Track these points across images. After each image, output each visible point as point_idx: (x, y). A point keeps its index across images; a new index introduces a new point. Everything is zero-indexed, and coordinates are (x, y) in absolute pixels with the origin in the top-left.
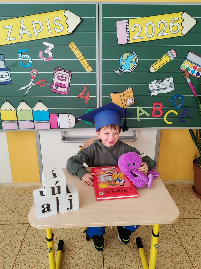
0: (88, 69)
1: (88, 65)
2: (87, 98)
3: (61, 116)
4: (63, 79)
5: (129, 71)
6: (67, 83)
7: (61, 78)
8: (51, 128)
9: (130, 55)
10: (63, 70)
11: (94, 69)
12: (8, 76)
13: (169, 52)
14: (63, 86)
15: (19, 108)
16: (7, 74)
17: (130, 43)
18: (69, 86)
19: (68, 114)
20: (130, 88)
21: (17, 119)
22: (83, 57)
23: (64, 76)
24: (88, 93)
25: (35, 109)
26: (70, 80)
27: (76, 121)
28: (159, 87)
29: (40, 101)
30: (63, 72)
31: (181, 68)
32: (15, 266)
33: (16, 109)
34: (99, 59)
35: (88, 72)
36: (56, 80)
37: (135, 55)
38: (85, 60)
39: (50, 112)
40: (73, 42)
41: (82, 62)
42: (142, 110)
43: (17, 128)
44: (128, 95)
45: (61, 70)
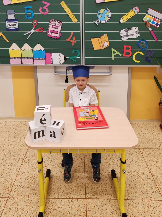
0: (75, 20)
1: (74, 17)
2: (74, 41)
3: (54, 54)
4: (56, 27)
5: (104, 22)
6: (59, 30)
7: (54, 27)
8: (46, 64)
9: (105, 10)
10: (56, 21)
11: (79, 20)
12: (16, 25)
13: (134, 8)
14: (56, 33)
15: (23, 48)
16: (16, 23)
17: (104, 2)
18: (60, 33)
19: (59, 53)
20: (106, 34)
21: (21, 56)
22: (70, 12)
23: (57, 25)
24: (74, 38)
25: (35, 49)
26: (61, 28)
27: (65, 59)
28: (128, 34)
29: (38, 43)
30: (56, 22)
31: (143, 20)
32: (18, 176)
33: (21, 49)
34: (82, 13)
35: (74, 22)
36: (51, 28)
37: (109, 10)
38: (72, 14)
39: (46, 51)
40: (63, 1)
41: (70, 15)
42: (115, 51)
43: (21, 63)
44: (104, 39)
45: (55, 21)
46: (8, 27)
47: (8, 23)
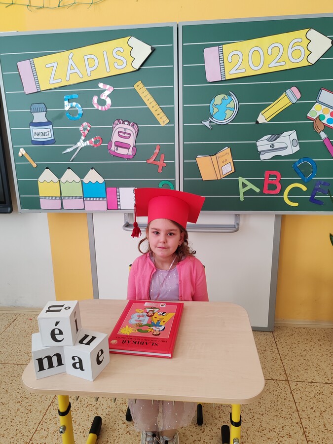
1: (162, 114)
2: (161, 163)
3: (122, 190)
4: (126, 135)
5: (224, 122)
6: (131, 141)
7: (122, 134)
8: (108, 209)
9: (226, 98)
10: (126, 123)
11: (171, 121)
12: (50, 133)
13: (288, 91)
14: (126, 146)
15: (63, 179)
16: (49, 130)
18: (135, 146)
20: (227, 148)
21: (61, 195)
22: (154, 103)
23: (127, 131)
24: (163, 156)
25: (86, 180)
26: (136, 137)
28: (274, 146)
29: (92, 169)
30: (126, 126)
33: (60, 180)
35: (162, 125)
38: (158, 107)
39: (107, 184)
40: (140, 82)
41: (153, 110)
42: (247, 183)
43: (60, 207)
44: (224, 159)
45: (123, 123)
46: (35, 138)
47: (34, 130)
